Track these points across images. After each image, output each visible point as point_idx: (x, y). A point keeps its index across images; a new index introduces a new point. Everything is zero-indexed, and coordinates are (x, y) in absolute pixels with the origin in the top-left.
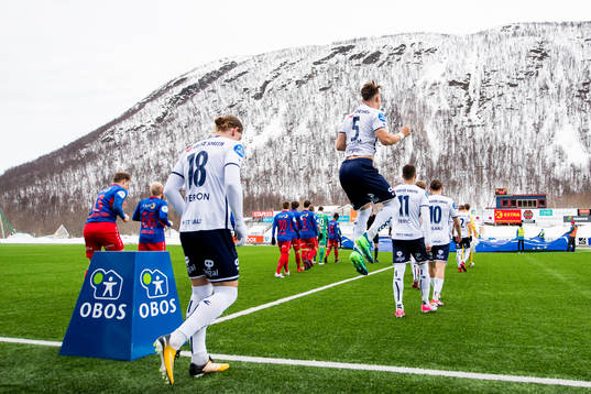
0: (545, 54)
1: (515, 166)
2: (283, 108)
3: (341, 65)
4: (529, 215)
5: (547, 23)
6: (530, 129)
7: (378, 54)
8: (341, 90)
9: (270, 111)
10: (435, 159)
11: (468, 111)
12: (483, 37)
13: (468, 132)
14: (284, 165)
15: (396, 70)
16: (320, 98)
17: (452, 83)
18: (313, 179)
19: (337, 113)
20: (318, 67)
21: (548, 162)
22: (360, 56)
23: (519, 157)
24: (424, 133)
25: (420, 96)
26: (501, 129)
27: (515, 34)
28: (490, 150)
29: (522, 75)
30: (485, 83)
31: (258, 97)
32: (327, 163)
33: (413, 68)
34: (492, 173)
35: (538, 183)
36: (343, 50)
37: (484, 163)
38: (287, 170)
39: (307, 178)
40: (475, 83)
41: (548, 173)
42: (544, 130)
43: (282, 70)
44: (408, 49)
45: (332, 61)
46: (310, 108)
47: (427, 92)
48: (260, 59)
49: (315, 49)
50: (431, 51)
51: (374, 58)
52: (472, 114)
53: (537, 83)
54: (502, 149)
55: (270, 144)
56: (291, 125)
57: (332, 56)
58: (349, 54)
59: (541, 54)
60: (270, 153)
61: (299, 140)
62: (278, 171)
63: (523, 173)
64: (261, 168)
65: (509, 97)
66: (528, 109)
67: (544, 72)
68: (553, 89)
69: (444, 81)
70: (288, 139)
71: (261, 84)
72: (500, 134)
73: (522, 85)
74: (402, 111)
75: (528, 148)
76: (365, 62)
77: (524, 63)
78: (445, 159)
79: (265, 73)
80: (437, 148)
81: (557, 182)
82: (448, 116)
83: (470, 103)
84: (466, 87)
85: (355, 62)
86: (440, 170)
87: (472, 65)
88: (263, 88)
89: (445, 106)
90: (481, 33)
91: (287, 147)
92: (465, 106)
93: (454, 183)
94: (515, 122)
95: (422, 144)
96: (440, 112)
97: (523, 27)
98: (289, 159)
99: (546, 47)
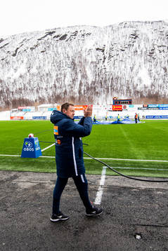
0: (137, 36)
1: (122, 86)
2: (25, 60)
3: (50, 41)
4: (125, 107)
5: (139, 22)
6: (129, 70)
7: (66, 35)
8: (50, 52)
9: (20, 62)
10: (90, 83)
11: (104, 62)
12: (111, 28)
13: (103, 71)
14: (27, 85)
15: (73, 43)
16: (41, 55)
17: (97, 49)
18: (40, 91)
19: (49, 63)
20: (40, 41)
21: (135, 84)
22: (58, 36)
23: (123, 82)
24: (85, 71)
25: (84, 55)
26: (117, 70)
27: (125, 27)
28: (112, 79)
29: (126, 46)
30: (111, 49)
31: (14, 55)
32: (45, 85)
33: (81, 42)
34: (112, 89)
35: (130, 93)
36: (50, 33)
37: (110, 84)
38: (29, 88)
39: (37, 91)
40: (107, 49)
41: (134, 88)
42: (134, 70)
43: (24, 43)
44: (79, 34)
45: (46, 38)
46: (37, 60)
47: (87, 53)
48: (14, 37)
49: (38, 33)
50: (89, 34)
51: (64, 37)
52: (106, 63)
53: (133, 49)
54: (117, 78)
55: (21, 77)
56: (29, 68)
57: (46, 36)
58: (53, 35)
59: (135, 36)
60: (21, 80)
61: (33, 75)
62: (25, 88)
63: (125, 88)
64: (18, 87)
65: (121, 55)
66: (129, 60)
67: (136, 45)
68: (139, 53)
69: (94, 48)
70: (28, 74)
71: (15, 49)
72: (116, 72)
73: (126, 50)
74: (76, 62)
75: (127, 78)
76: (60, 39)
77: (128, 40)
78: (94, 83)
79: (17, 44)
80: (91, 78)
81: (138, 92)
82: (95, 64)
83: (105, 59)
84: (103, 51)
85: (56, 39)
86: (92, 87)
87: (106, 41)
88: (16, 51)
89: (94, 60)
90: (110, 26)
91: (28, 77)
92: (103, 60)
93: (97, 93)
94: (123, 67)
95: (84, 76)
96: (92, 62)
97: (128, 24)
98: (29, 83)
99: (137, 33)
